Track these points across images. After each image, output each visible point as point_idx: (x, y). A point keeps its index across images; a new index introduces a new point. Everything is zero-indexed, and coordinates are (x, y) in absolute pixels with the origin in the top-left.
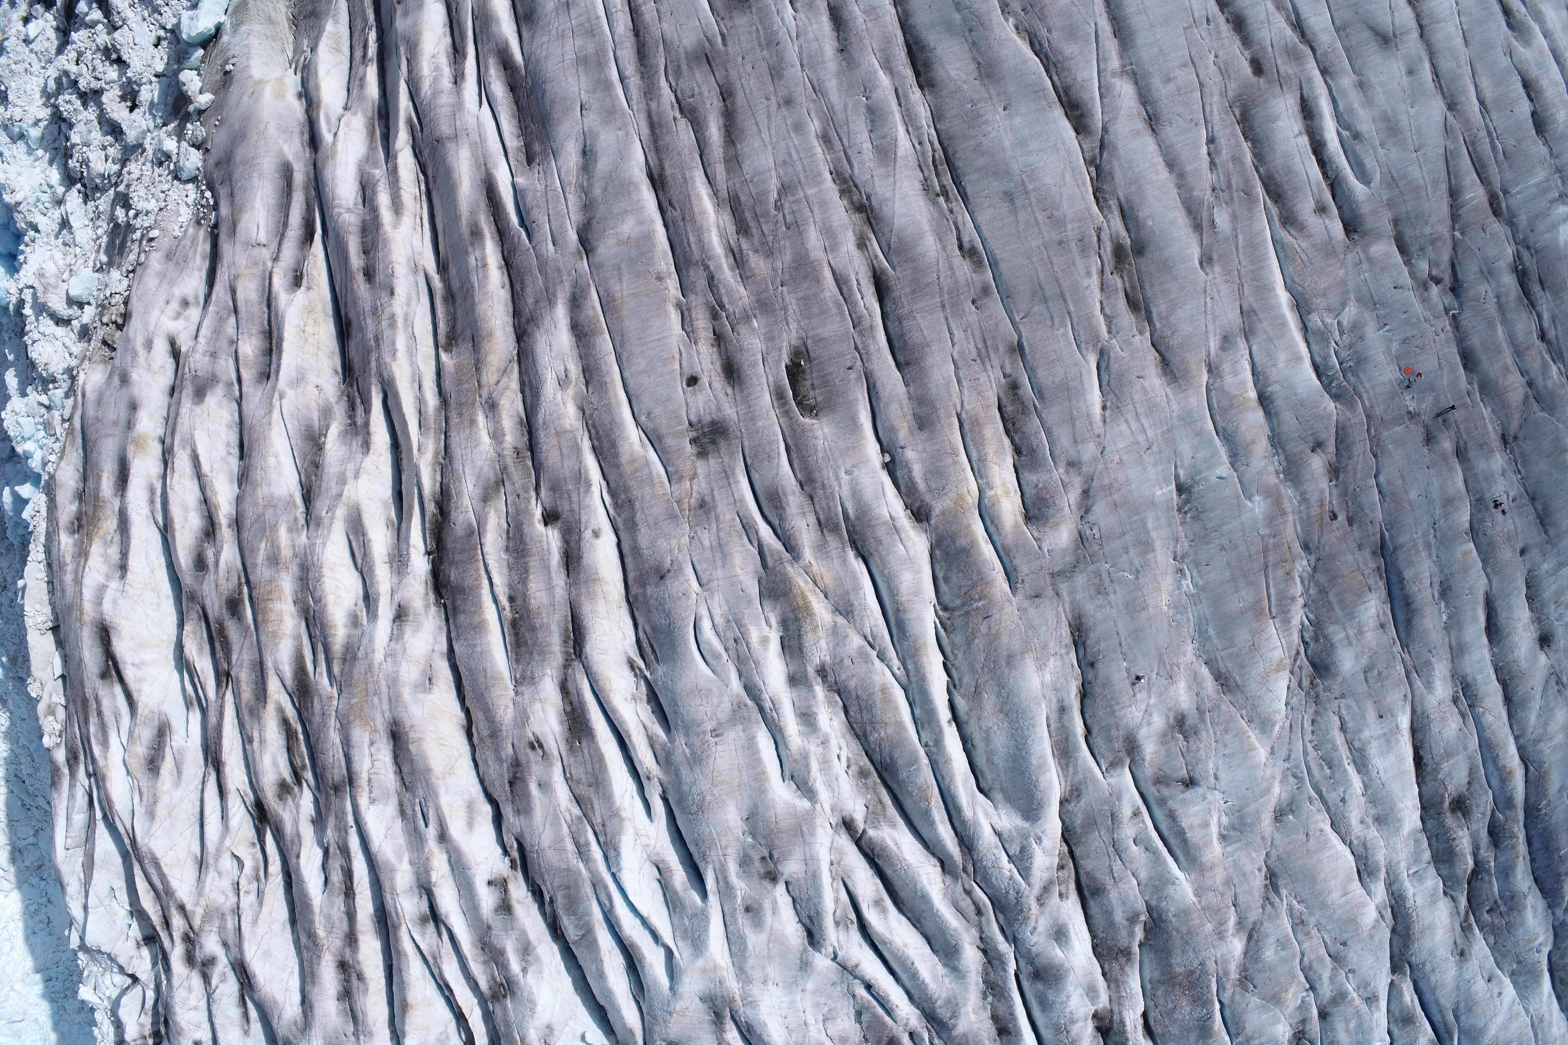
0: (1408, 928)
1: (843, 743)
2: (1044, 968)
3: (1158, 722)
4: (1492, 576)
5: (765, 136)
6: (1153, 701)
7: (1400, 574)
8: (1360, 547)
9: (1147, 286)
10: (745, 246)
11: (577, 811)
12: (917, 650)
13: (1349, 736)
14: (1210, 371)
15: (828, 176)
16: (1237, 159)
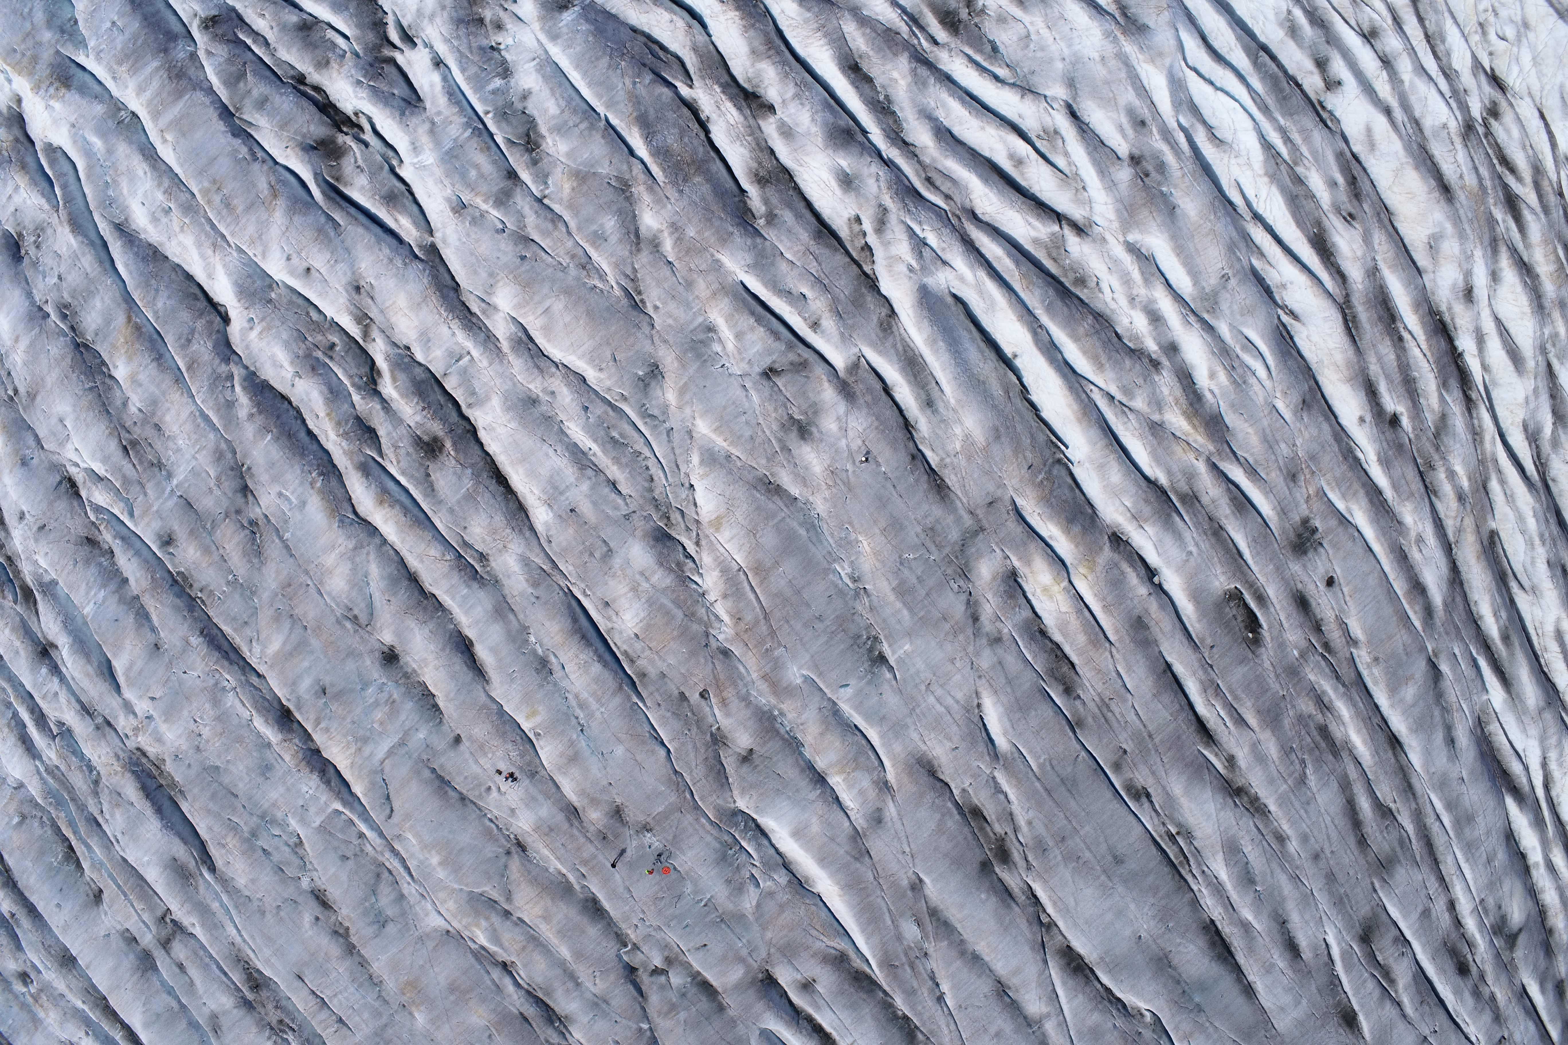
0: (444, 297)
1: (1113, 305)
2: (848, 143)
3: (829, 424)
4: (488, 702)
5: (1328, 819)
6: (843, 443)
7: (605, 665)
8: (663, 675)
9: (970, 836)
10: (1320, 716)
11: (1300, 170)
12: (1085, 414)
13: (602, 478)
14: (886, 783)
15: (1272, 808)
16: (910, 994)
